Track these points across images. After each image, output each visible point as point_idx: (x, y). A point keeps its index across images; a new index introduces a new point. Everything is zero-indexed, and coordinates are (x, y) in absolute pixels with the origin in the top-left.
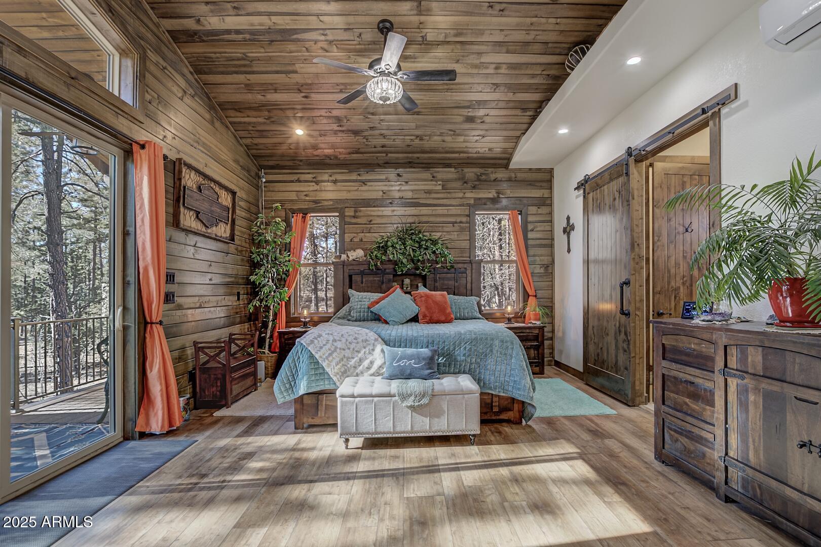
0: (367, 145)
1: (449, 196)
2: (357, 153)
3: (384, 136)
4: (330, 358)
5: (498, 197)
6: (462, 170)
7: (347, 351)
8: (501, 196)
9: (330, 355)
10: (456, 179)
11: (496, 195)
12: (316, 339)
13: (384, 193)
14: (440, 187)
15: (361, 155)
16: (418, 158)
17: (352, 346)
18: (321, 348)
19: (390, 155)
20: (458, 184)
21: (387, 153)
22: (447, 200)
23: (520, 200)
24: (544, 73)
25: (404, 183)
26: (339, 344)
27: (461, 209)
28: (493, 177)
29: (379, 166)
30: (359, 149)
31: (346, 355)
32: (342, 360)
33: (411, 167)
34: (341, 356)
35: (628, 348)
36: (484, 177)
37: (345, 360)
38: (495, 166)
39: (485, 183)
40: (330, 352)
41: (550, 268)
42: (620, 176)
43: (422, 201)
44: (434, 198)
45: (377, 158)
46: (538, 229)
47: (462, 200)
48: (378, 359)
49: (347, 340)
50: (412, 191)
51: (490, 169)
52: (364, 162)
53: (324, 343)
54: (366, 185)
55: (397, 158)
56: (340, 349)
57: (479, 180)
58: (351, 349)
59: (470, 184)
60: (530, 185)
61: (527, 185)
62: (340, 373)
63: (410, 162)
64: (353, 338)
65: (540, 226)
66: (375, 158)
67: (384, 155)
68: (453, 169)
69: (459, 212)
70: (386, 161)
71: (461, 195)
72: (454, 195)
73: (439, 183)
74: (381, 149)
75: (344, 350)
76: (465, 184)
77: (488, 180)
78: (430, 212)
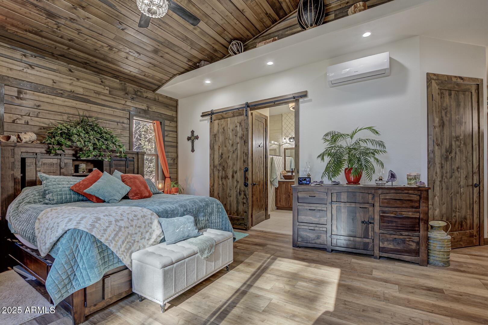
0: (54, 32)
1: (114, 100)
2: (36, 33)
3: (79, 32)
4: (117, 238)
5: (148, 110)
6: (125, 84)
7: (131, 228)
8: (150, 109)
9: (116, 235)
10: (120, 89)
11: (146, 108)
12: (97, 222)
13: (54, 82)
14: (107, 92)
15: (40, 38)
16: (96, 62)
17: (134, 223)
18: (105, 230)
19: (72, 50)
20: (121, 93)
21: (70, 47)
22: (113, 103)
23: (161, 115)
24: (213, 45)
25: (75, 79)
26: (122, 224)
27: (123, 113)
28: (145, 95)
29: (53, 55)
30: (42, 31)
31: (130, 232)
32: (127, 237)
33: (84, 68)
34: (126, 234)
35: (247, 202)
36: (139, 93)
37: (129, 237)
38: (148, 88)
39: (140, 98)
40: (115, 232)
41: (176, 160)
42: (241, 114)
43: (91, 99)
44: (102, 99)
45: (56, 48)
46: (170, 135)
47: (124, 106)
48: (156, 230)
49: (128, 218)
50: (83, 88)
51: (144, 89)
52: (38, 45)
53: (107, 225)
54: (34, 68)
55: (76, 56)
56: (125, 227)
57: (136, 95)
58: (134, 226)
59: (130, 96)
60: (166, 106)
61: (165, 106)
62: (126, 251)
63: (86, 63)
64: (133, 216)
65: (171, 134)
66: (53, 46)
67: (66, 48)
68: (118, 81)
69: (122, 115)
70: (63, 53)
71: (123, 102)
72: (118, 101)
73: (107, 88)
74: (67, 42)
75: (128, 228)
76: (126, 95)
77: (142, 96)
78: (99, 110)
